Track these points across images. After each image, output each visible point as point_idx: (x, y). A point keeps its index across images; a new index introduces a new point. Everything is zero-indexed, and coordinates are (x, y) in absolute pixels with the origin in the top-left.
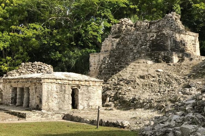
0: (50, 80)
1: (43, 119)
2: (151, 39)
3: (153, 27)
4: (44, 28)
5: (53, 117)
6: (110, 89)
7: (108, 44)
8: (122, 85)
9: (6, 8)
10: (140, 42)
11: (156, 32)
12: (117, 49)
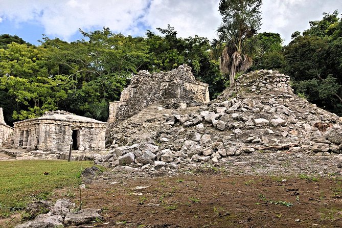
0: (48, 121)
1: (36, 158)
2: (164, 88)
3: (166, 77)
4: (71, 80)
5: (47, 156)
6: (119, 133)
7: (126, 93)
8: (129, 129)
9: (37, 61)
10: (154, 91)
11: (168, 82)
12: (134, 98)
